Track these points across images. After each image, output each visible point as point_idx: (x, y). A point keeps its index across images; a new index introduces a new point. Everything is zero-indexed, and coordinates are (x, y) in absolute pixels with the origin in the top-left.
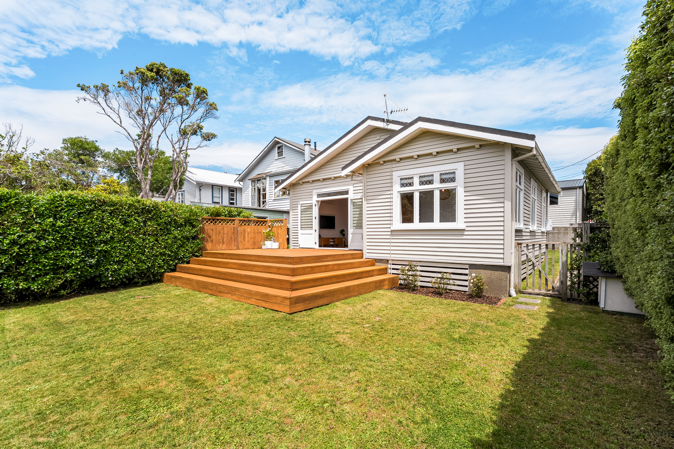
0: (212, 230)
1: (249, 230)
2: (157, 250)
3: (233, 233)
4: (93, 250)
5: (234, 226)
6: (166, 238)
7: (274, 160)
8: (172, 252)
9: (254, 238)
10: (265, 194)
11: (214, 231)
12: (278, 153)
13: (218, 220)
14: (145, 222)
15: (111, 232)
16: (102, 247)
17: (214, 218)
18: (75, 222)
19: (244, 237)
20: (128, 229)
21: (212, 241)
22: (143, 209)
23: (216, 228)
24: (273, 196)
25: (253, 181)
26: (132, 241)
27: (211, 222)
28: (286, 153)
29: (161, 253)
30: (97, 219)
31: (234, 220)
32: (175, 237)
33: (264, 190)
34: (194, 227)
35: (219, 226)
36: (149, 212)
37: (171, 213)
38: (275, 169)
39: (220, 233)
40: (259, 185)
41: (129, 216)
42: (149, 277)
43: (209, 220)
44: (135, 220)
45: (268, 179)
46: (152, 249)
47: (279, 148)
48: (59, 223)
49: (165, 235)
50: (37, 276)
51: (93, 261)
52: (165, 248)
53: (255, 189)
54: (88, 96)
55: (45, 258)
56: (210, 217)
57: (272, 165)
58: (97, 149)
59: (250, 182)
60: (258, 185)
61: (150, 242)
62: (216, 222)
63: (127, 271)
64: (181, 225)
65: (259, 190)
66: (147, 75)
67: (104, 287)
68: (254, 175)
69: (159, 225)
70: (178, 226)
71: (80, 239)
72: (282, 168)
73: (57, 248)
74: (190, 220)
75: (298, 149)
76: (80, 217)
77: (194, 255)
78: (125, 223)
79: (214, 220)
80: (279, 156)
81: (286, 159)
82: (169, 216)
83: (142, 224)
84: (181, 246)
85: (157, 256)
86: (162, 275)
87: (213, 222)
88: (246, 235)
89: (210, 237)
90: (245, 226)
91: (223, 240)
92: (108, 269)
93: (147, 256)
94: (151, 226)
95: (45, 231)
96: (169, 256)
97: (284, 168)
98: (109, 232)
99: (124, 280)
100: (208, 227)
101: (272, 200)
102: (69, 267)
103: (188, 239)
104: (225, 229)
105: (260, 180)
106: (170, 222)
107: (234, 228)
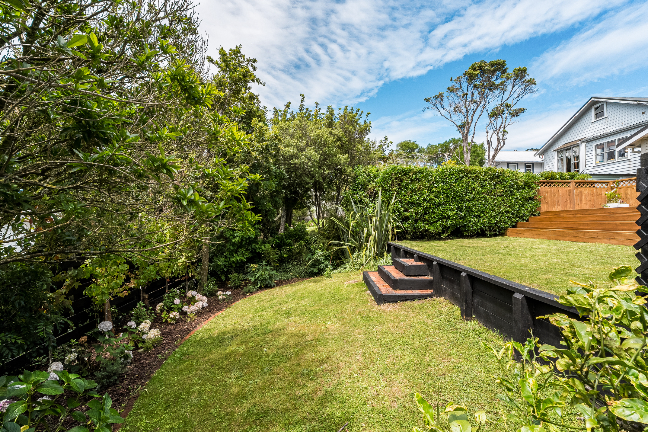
0: (547, 192)
1: (586, 192)
2: (503, 209)
3: (569, 195)
4: (462, 206)
5: (569, 188)
6: (510, 198)
7: (590, 124)
8: (514, 211)
9: (593, 200)
10: (578, 163)
11: (549, 193)
12: (596, 114)
13: (552, 183)
14: (495, 185)
15: (473, 193)
16: (467, 204)
17: (549, 181)
18: (454, 186)
19: (581, 200)
20: (484, 191)
21: (547, 203)
22: (494, 175)
23: (551, 191)
24: (594, 162)
25: (559, 151)
26: (486, 201)
27: (546, 185)
28: (608, 112)
29: (506, 212)
30: (465, 183)
31: (569, 183)
32: (517, 198)
33: (577, 158)
34: (532, 189)
35: (554, 189)
36: (498, 177)
37: (514, 178)
38: (592, 134)
39: (555, 195)
40: (570, 154)
41: (485, 181)
42: (495, 231)
43: (544, 183)
44: (489, 183)
45: (583, 146)
46: (500, 207)
47: (596, 109)
48: (446, 187)
49: (509, 196)
50: (434, 222)
51: (463, 214)
52: (509, 206)
53: (562, 160)
54: (430, 105)
55: (438, 210)
56: (545, 181)
57: (586, 130)
58: (417, 146)
59: (556, 153)
60: (567, 155)
61: (499, 202)
62: (550, 185)
63: (483, 224)
64: (521, 188)
65: (568, 160)
66: (474, 74)
67: (466, 235)
68: (560, 144)
69: (505, 187)
70: (519, 188)
71: (455, 198)
72: (602, 130)
73: (443, 204)
74: (528, 183)
75: (632, 102)
76: (456, 182)
77: (532, 214)
78: (482, 186)
79: (548, 183)
80: (597, 118)
81: (608, 119)
82: (512, 180)
83: (493, 187)
84: (522, 206)
85: (503, 213)
86: (506, 229)
87: (548, 185)
88: (583, 197)
89: (545, 198)
90: (582, 188)
91: (558, 202)
92: (471, 221)
93: (496, 213)
94: (499, 189)
95: (439, 192)
96: (512, 214)
97: (606, 129)
98: (472, 193)
99: (479, 231)
100: (543, 190)
101: (592, 167)
102: (449, 217)
103: (526, 200)
104: (560, 191)
105: (570, 149)
106: (513, 185)
107: (570, 191)
